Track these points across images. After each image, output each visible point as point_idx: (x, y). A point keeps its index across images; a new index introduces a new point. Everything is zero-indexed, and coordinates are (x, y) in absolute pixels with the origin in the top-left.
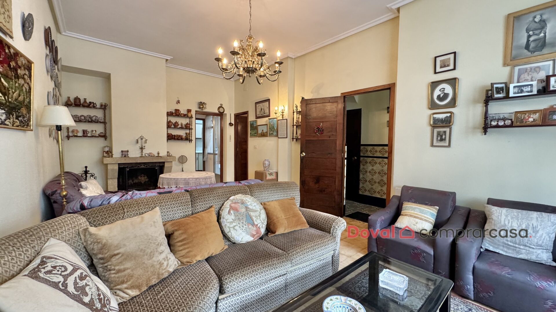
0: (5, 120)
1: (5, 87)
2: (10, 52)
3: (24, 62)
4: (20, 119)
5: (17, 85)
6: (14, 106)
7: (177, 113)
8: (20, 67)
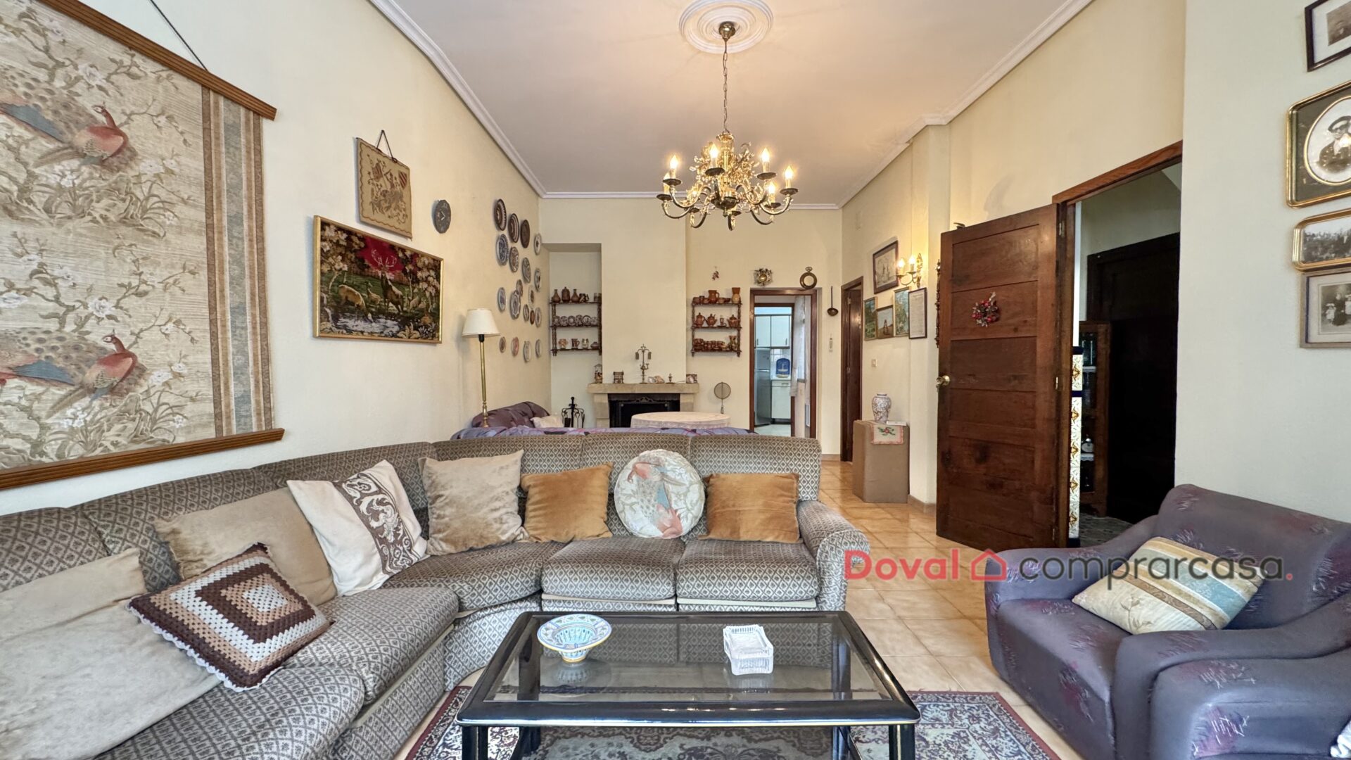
0: (398, 332)
1: (397, 296)
2: (405, 255)
3: (427, 262)
4: (420, 329)
5: (416, 290)
6: (409, 315)
7: (712, 299)
8: (420, 269)
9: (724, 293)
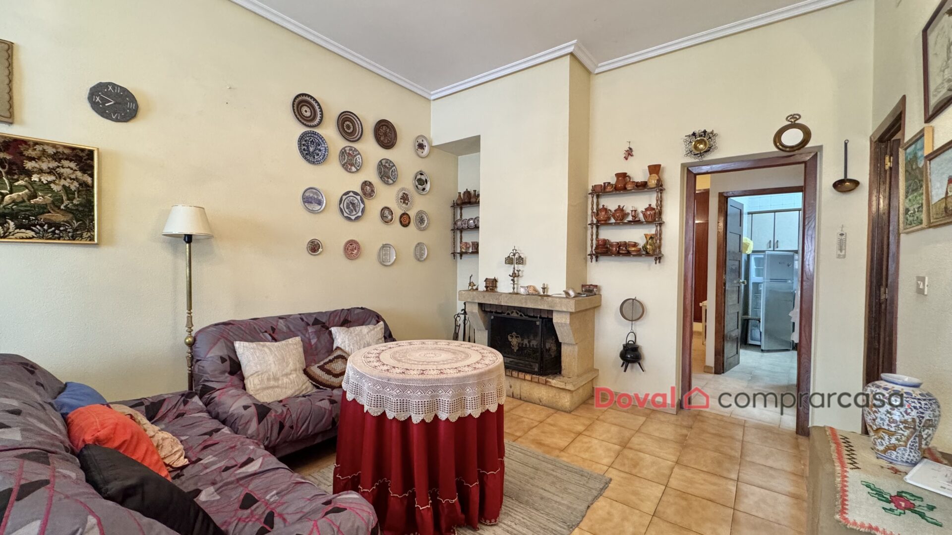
7: (622, 185)
9: (639, 174)
